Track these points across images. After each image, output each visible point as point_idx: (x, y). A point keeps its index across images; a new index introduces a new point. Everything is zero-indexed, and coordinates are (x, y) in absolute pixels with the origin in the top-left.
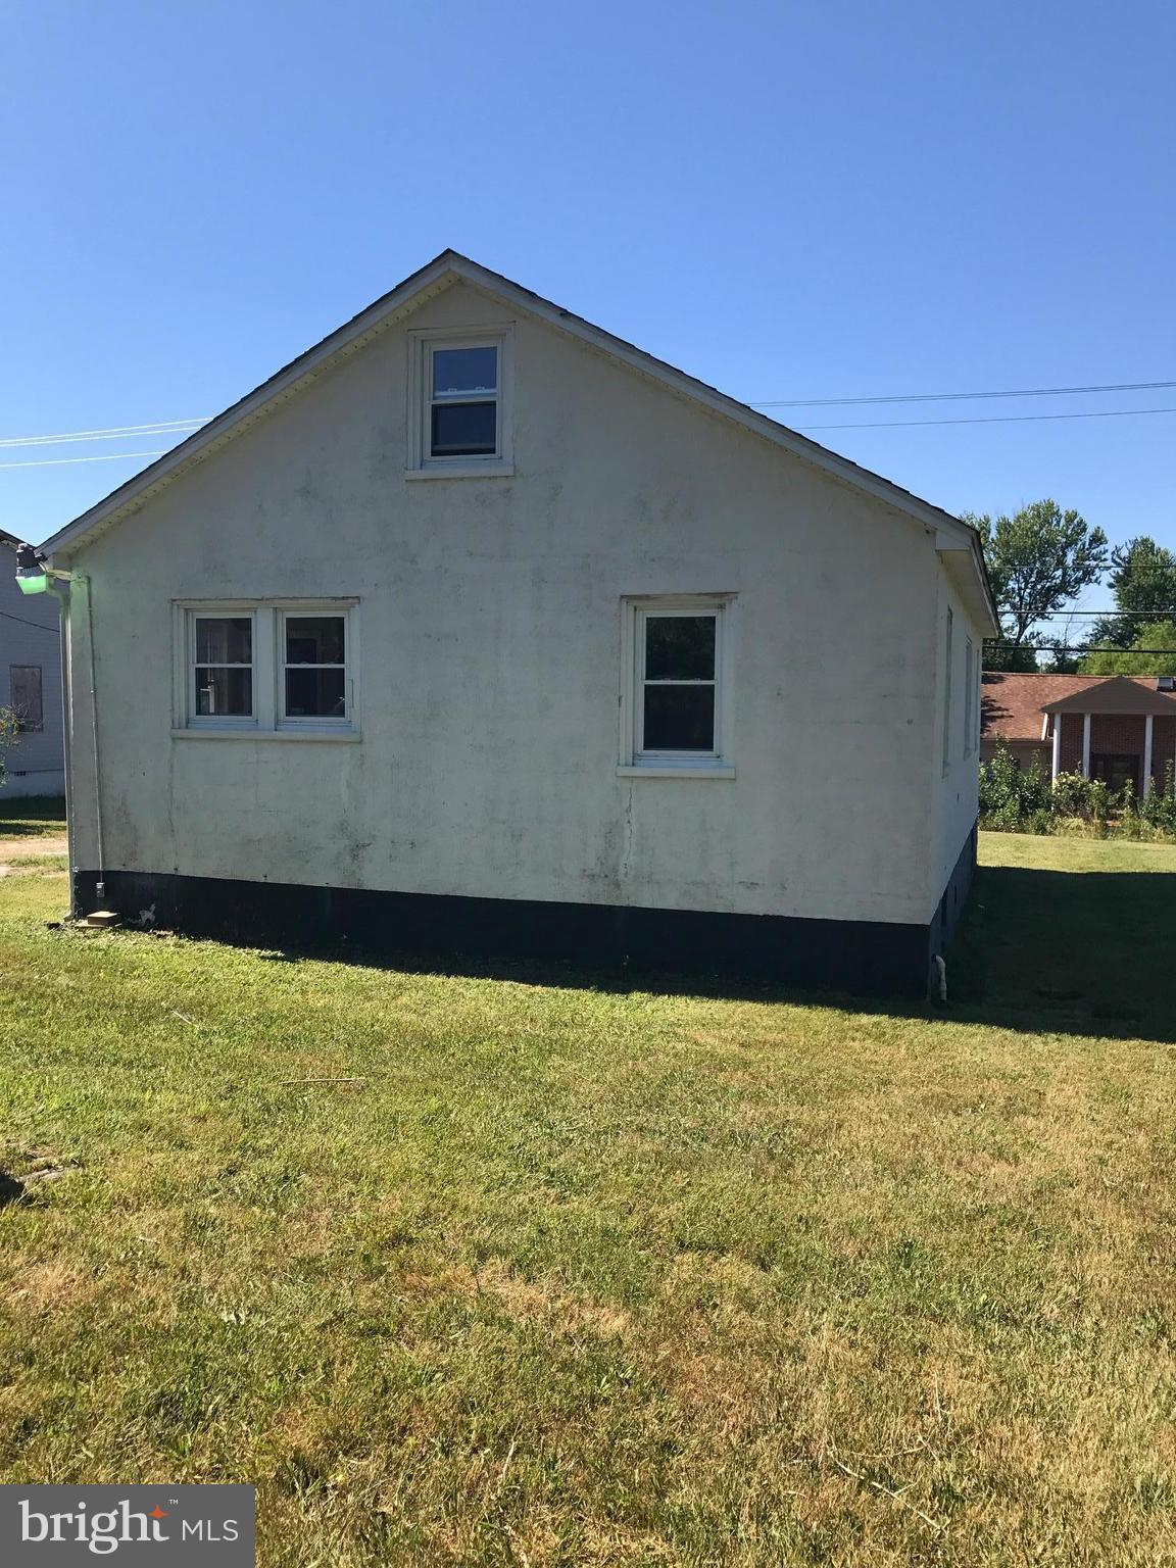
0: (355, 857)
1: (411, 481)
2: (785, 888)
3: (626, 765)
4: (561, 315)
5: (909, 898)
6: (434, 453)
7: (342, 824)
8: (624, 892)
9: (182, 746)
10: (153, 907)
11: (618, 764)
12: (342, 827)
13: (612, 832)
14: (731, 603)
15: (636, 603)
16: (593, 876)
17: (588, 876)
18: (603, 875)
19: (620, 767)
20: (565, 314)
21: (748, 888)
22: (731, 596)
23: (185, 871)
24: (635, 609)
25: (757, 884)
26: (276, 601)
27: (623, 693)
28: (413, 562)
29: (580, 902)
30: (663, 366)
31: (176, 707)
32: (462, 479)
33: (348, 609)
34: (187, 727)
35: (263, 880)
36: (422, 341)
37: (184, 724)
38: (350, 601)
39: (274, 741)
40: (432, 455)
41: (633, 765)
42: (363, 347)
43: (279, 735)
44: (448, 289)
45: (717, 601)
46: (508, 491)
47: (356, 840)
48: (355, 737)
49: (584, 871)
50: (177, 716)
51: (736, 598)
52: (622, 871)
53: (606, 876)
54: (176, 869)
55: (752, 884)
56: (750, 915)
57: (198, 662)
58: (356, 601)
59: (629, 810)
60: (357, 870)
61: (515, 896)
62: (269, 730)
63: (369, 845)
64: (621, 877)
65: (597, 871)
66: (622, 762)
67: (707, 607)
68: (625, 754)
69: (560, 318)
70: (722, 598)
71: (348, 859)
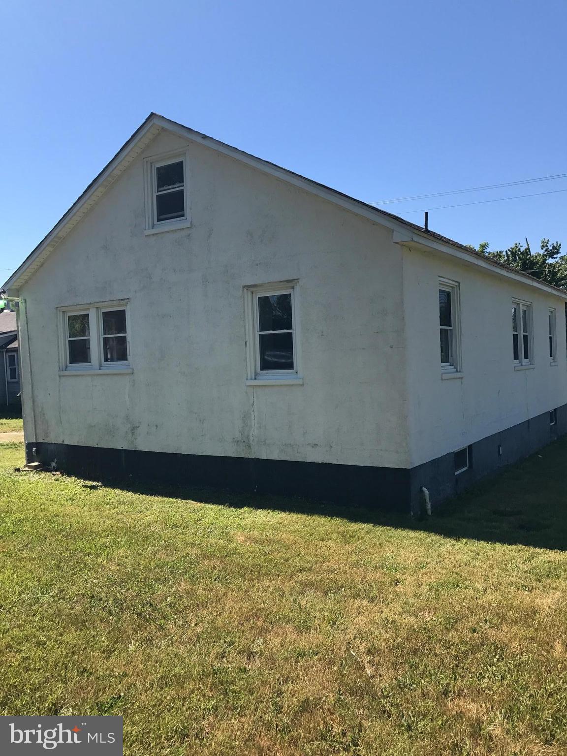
0: (133, 433)
1: (148, 236)
2: (332, 447)
3: (251, 379)
4: (202, 137)
5: (397, 452)
6: (159, 220)
7: (127, 417)
8: (253, 450)
9: (63, 379)
10: (55, 460)
11: (247, 379)
12: (127, 418)
13: (246, 417)
14: (296, 285)
15: (253, 289)
16: (238, 442)
17: (235, 441)
18: (242, 441)
19: (247, 381)
20: (204, 137)
21: (313, 447)
22: (296, 281)
23: (67, 442)
24: (252, 293)
25: (317, 445)
26: (96, 304)
27: (247, 339)
28: (151, 278)
29: (233, 456)
30: (251, 157)
31: (61, 361)
32: (169, 232)
33: (126, 305)
34: (66, 370)
35: (96, 446)
36: (151, 163)
37: (64, 369)
38: (126, 301)
39: (98, 375)
40: (158, 221)
41: (255, 379)
42: (124, 171)
43: (100, 372)
44: (159, 134)
45: (291, 285)
46: (189, 236)
47: (133, 424)
48: (130, 371)
49: (234, 439)
50: (61, 365)
51: (299, 282)
52: (251, 438)
53: (244, 441)
54: (63, 441)
55: (315, 445)
56: (315, 463)
57: (69, 337)
58: (128, 300)
59: (253, 405)
60: (134, 440)
61: (202, 453)
62: (97, 369)
63: (138, 427)
64: (251, 442)
65: (239, 439)
66: (249, 377)
67: (287, 288)
68: (250, 372)
69: (202, 139)
70: (291, 282)
71: (130, 435)
